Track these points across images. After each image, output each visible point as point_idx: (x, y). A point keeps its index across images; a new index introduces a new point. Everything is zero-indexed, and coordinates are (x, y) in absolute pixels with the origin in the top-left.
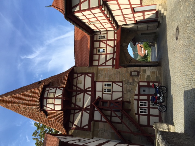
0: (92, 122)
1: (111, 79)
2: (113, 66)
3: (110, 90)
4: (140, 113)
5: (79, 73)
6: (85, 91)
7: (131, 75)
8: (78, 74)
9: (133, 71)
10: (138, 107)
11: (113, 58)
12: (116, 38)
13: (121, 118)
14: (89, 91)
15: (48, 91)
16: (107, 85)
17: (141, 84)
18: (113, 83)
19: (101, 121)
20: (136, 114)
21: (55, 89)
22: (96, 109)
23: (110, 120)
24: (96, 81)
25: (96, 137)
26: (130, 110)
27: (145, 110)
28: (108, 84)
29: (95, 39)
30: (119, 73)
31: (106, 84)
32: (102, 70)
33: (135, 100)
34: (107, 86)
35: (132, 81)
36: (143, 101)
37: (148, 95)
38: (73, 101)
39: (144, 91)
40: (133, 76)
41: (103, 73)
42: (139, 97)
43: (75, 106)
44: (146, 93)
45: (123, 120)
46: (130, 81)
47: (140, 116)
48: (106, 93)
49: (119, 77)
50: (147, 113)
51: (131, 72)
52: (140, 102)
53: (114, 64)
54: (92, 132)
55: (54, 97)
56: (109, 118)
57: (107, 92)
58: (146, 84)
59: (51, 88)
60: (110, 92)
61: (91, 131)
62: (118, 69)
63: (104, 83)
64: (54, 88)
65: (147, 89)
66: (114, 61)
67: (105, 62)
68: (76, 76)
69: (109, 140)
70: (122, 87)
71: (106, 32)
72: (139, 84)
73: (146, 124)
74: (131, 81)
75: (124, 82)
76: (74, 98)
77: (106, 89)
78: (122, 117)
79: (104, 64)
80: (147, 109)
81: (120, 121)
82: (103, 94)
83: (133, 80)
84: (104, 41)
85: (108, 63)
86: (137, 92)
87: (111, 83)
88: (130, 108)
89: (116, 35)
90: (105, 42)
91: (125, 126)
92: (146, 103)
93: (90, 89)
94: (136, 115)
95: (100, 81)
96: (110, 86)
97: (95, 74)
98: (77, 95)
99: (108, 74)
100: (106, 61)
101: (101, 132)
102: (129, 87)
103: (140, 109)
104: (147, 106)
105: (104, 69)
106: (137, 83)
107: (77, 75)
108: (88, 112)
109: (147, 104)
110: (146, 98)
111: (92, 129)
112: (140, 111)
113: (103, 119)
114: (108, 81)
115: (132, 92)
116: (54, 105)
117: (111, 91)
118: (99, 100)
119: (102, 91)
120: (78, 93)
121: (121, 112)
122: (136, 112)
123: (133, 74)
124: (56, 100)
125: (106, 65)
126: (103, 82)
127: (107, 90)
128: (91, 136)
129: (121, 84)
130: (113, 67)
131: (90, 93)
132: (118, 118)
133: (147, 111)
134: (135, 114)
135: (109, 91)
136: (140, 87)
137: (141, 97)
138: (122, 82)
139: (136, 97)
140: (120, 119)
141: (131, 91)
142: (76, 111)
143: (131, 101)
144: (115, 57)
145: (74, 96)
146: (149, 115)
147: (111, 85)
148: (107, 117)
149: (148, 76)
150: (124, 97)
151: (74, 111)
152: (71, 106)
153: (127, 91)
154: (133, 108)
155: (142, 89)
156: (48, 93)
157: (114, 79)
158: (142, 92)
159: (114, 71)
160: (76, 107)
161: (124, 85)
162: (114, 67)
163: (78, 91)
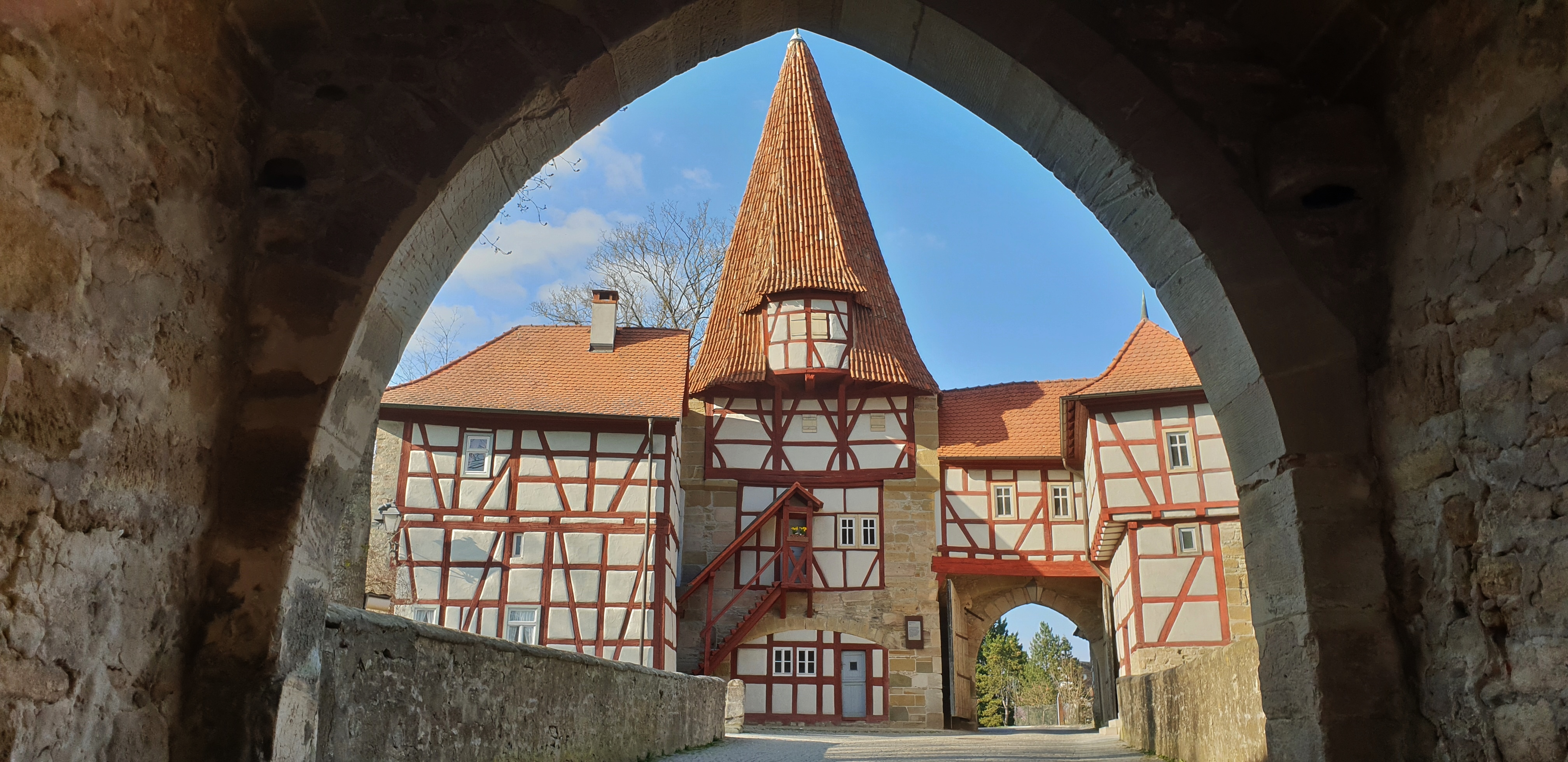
0: (734, 482)
1: (892, 544)
2: (945, 549)
3: (851, 542)
4: (775, 649)
5: (910, 418)
6: (843, 447)
7: (909, 618)
8: (909, 411)
9: (925, 626)
10: (795, 644)
11: (974, 549)
12: (1056, 558)
13: (754, 583)
14: (843, 463)
15: (837, 312)
16: (869, 528)
17: (877, 655)
18: (876, 553)
19: (739, 514)
20: (770, 637)
21: (843, 337)
22: (780, 491)
23: (745, 545)
24: (881, 487)
26: (783, 616)
27: (787, 669)
28: (872, 531)
29: (1052, 474)
30: (918, 575)
31: (872, 523)
32: (927, 506)
33: (820, 634)
34: (866, 531)
35: (887, 622)
36: (815, 662)
37: (837, 681)
38: (804, 405)
39: (853, 666)
40: (906, 625)
41: (916, 510)
42: (828, 646)
43: (785, 413)
44: (846, 672)
45: (748, 592)
46: (885, 615)
47: (766, 651)
48: (840, 528)
49: (900, 573)
50: (775, 674)
51: (920, 618)
52: (811, 649)
53: (952, 554)
54: (701, 483)
55: (813, 337)
56: (752, 542)
57: (844, 531)
58: (878, 672)
59: (845, 319)
60: (844, 542)
62: (933, 568)
63: (878, 516)
64: (849, 333)
65: (859, 674)
66: (965, 555)
67: (956, 520)
68: (898, 408)
70: (863, 588)
71: (1080, 516)
72: (876, 647)
73: (742, 670)
74: (888, 618)
75: (881, 591)
76: (814, 405)
77: (853, 528)
78: (758, 587)
79: (949, 516)
80: (790, 675)
81: (744, 581)
82: (835, 515)
83: (891, 627)
84: (1046, 513)
85: (953, 529)
86: (845, 639)
87: (877, 545)
88: (789, 616)
89: (1070, 558)
90: (1041, 515)
91: (731, 598)
92: (811, 670)
93: (850, 466)
94: (768, 636)
95: (884, 500)
96: (866, 542)
97: (909, 480)
98: (828, 415)
99: (911, 530)
100: (962, 523)
101: (705, 514)
102: (865, 612)
103: (790, 649)
104: (799, 675)
105: (932, 514)
106: (878, 641)
107: (903, 411)
108: (769, 466)
109: (806, 674)
110: (829, 670)
111: (711, 482)
112: (783, 650)
113: (746, 521)
114: (886, 530)
115: (846, 621)
116: (786, 343)
117: (847, 546)
118: (810, 503)
119: (845, 512)
120: (835, 419)
121: (773, 586)
122: (776, 639)
123: (914, 625)
124: (805, 345)
125: (944, 521)
126: (881, 513)
127: (851, 531)
129: (874, 581)
130: (939, 549)
131: (836, 467)
132: (754, 573)
133: (783, 673)
134: (769, 633)
135: (848, 536)
136: (867, 650)
137: (829, 655)
138: (882, 585)
139: (829, 638)
140: (751, 581)
141: (851, 618)
142: (768, 419)
144: (978, 556)
145: (823, 405)
146: (769, 680)
147: (869, 546)
148: (755, 535)
149: (907, 681)
150: (828, 593)
151: (768, 413)
152: (786, 397)
153: (848, 604)
154: (790, 625)
155: (857, 657)
156: (828, 312)
157: (892, 555)
158: (848, 658)
159: (926, 555)
160: (785, 418)
161: (871, 592)
162: (940, 554)
163: (843, 421)
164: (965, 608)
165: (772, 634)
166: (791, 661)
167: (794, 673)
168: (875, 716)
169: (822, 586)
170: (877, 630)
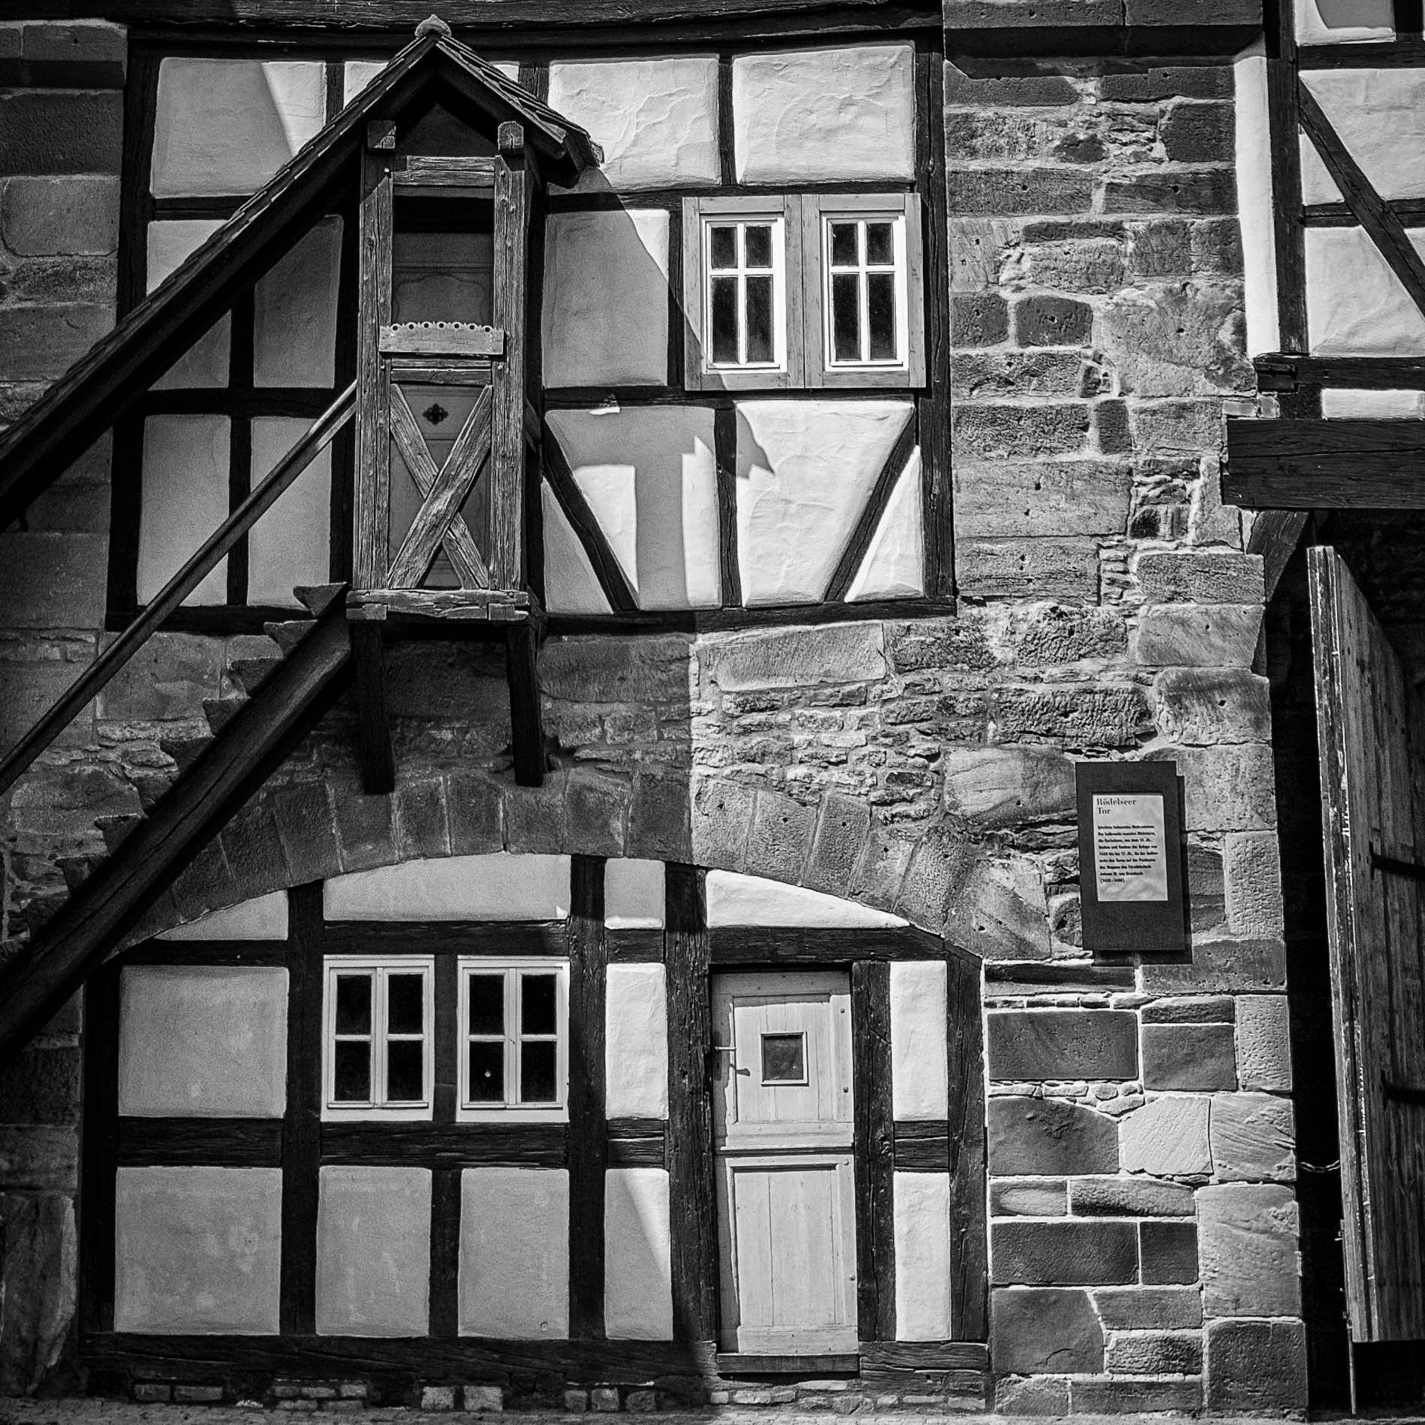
3: (761, 345)
7: (1099, 779)
9: (1195, 816)
10: (443, 940)
16: (862, 269)
19: (138, 209)
20: (305, 901)
22: (358, 77)
23: (166, 382)
26: (377, 777)
27: (404, 1081)
28: (881, 288)
33: (588, 878)
36: (560, 1037)
37: (685, 1138)
39: (782, 1059)
40: (1084, 819)
42: (635, 945)
44: (740, 1092)
46: (957, 757)
48: (701, 272)
49: (1042, 519)
50: (332, 1110)
51: (1163, 777)
60: (723, 352)
63: (912, 201)
65: (815, 1107)
67: (1360, 206)
70: (834, 606)
72: (912, 944)
73: (141, 1091)
74: (978, 778)
75: (935, 626)
77: (777, 270)
79: (1319, 186)
80: (420, 1112)
82: (668, 198)
83: (993, 833)
86: (736, 901)
87: (906, 362)
92: (538, 1087)
94: (293, 895)
96: (844, 348)
99: (1104, 273)
100: (1393, 226)
104: (469, 1113)
106: (923, 910)
109: (513, 1108)
110: (638, 1082)
112: (379, 970)
114: (959, 279)
117: (741, 371)
119: (729, 186)
121: (306, 610)
122: (337, 907)
123: (1132, 816)
125: (1294, 218)
126: (927, 184)
127: (760, 290)
129: (894, 567)
130: (1265, 373)
133: (380, 1105)
134: (296, 875)
135: (744, 320)
136: (857, 963)
137: (638, 998)
138: (941, 589)
139: (638, 900)
143: (550, 794)
146: (297, 1148)
147: (865, 367)
149: (1087, 1142)
154: (419, 830)
155: (813, 1013)
158: (749, 1018)
159: (1190, 409)
162: (1270, 406)
165: (318, 886)
166: (427, 1036)
167: (445, 1103)
168: (908, 1345)
169: (596, 601)
170: (917, 843)
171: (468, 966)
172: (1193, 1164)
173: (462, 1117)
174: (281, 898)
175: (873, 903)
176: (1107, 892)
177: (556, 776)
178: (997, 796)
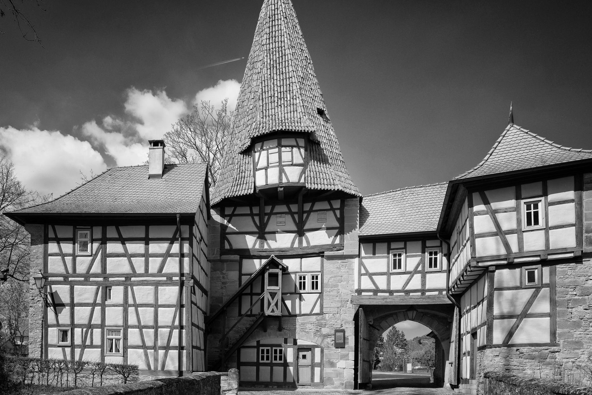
1: (328, 289)
2: (359, 291)
3: (304, 289)
4: (261, 348)
5: (342, 214)
6: (300, 233)
7: (337, 331)
9: (346, 335)
10: (272, 346)
11: (377, 290)
13: (249, 313)
14: (300, 242)
16: (315, 281)
17: (318, 351)
18: (318, 295)
19: (241, 275)
22: (263, 261)
23: (244, 292)
24: (322, 257)
25: (211, 268)
26: (265, 331)
27: (268, 358)
28: (317, 282)
30: (343, 306)
31: (317, 278)
32: (350, 267)
33: (286, 340)
34: (313, 283)
35: (324, 333)
36: (283, 355)
37: (295, 364)
38: (278, 209)
39: (305, 357)
40: (335, 335)
42: (290, 346)
43: (266, 214)
44: (301, 361)
45: (246, 318)
46: (323, 329)
47: (256, 349)
48: (298, 281)
49: (332, 306)
50: (261, 361)
51: (343, 331)
52: (280, 348)
53: (363, 294)
56: (248, 291)
57: (300, 283)
58: (318, 360)
60: (300, 289)
61: (221, 255)
62: (352, 303)
63: (320, 273)
65: (307, 362)
67: (367, 273)
69: (209, 294)
70: (310, 314)
72: (317, 347)
73: (243, 360)
74: (325, 331)
75: (322, 316)
76: (283, 208)
77: (306, 281)
78: (251, 316)
79: (363, 271)
80: (269, 362)
81: (243, 311)
82: (295, 273)
83: (327, 336)
85: (365, 279)
86: (300, 343)
87: (319, 290)
88: (269, 331)
91: (236, 321)
92: (280, 360)
93: (305, 244)
95: (324, 265)
96: (313, 288)
97: (340, 252)
98: (292, 214)
99: (340, 281)
100: (370, 275)
102: (311, 328)
103: (269, 348)
106: (319, 343)
107: (337, 209)
108: (257, 247)
109: (278, 361)
110: (290, 359)
111: (225, 257)
112: (265, 348)
113: (245, 279)
114: (325, 282)
115: (301, 333)
116: (266, 169)
117: (302, 291)
118: (280, 267)
119: (301, 272)
120: (296, 216)
121: (259, 315)
122: (261, 343)
123: (339, 335)
124: (277, 169)
125: (360, 275)
126: (322, 272)
127: (304, 283)
128: (212, 257)
129: (317, 310)
130: (356, 291)
131: (296, 245)
132: (249, 307)
133: (265, 361)
135: (303, 286)
136: (312, 348)
137: (290, 351)
138: (321, 313)
139: (290, 342)
141: (304, 331)
142: (257, 219)
143: (282, 332)
144: (379, 294)
145: (289, 208)
146: (258, 365)
147: (315, 291)
148: (250, 286)
149: (334, 365)
150: (291, 318)
151: (256, 215)
152: (266, 204)
153: (302, 324)
154: (269, 336)
155: (307, 353)
157: (328, 296)
159: (348, 295)
160: (266, 217)
161: (315, 317)
162: (356, 294)
163: (301, 217)
164: (369, 324)
165: (259, 341)
166: (270, 355)
167: (272, 361)
168: (316, 383)
169: (287, 314)
170: (318, 337)
171: (274, 348)
172: (344, 367)
173: (273, 362)
174: (256, 342)
175: (314, 343)
176: (337, 342)
177: (283, 331)
178: (326, 333)
